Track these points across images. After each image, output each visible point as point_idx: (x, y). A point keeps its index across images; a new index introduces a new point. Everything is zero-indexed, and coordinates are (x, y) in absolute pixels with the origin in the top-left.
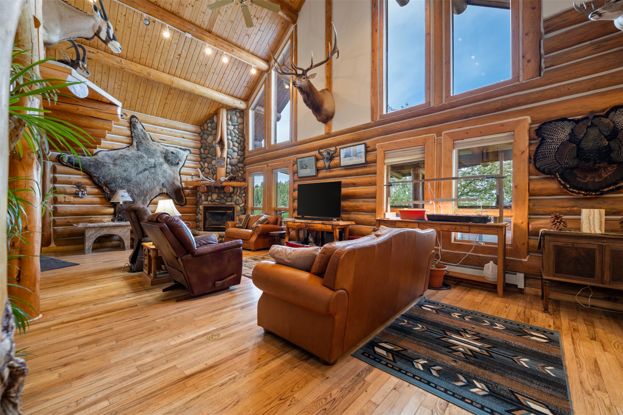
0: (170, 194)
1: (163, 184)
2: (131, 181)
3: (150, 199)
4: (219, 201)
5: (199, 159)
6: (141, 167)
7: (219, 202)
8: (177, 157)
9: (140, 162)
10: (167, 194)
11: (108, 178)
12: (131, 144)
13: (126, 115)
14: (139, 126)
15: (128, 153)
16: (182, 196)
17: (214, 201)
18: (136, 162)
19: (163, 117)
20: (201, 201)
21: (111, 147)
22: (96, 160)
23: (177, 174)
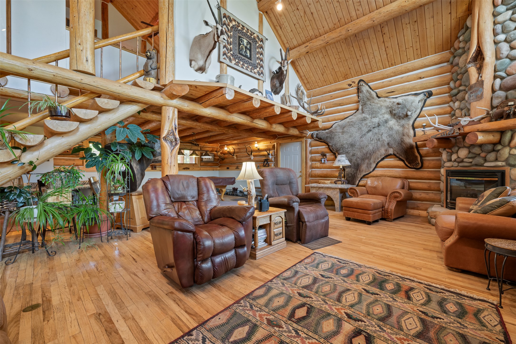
0: (398, 155)
1: (388, 144)
2: (355, 145)
3: (374, 162)
4: (470, 160)
5: (449, 99)
6: (365, 129)
7: (471, 162)
8: (404, 107)
9: (364, 124)
10: (395, 155)
11: (338, 145)
12: (358, 110)
13: (355, 83)
14: (365, 88)
15: (354, 119)
16: (416, 157)
17: (462, 161)
18: (360, 126)
19: (392, 65)
20: (442, 162)
21: (342, 117)
22: (331, 132)
23: (408, 129)
